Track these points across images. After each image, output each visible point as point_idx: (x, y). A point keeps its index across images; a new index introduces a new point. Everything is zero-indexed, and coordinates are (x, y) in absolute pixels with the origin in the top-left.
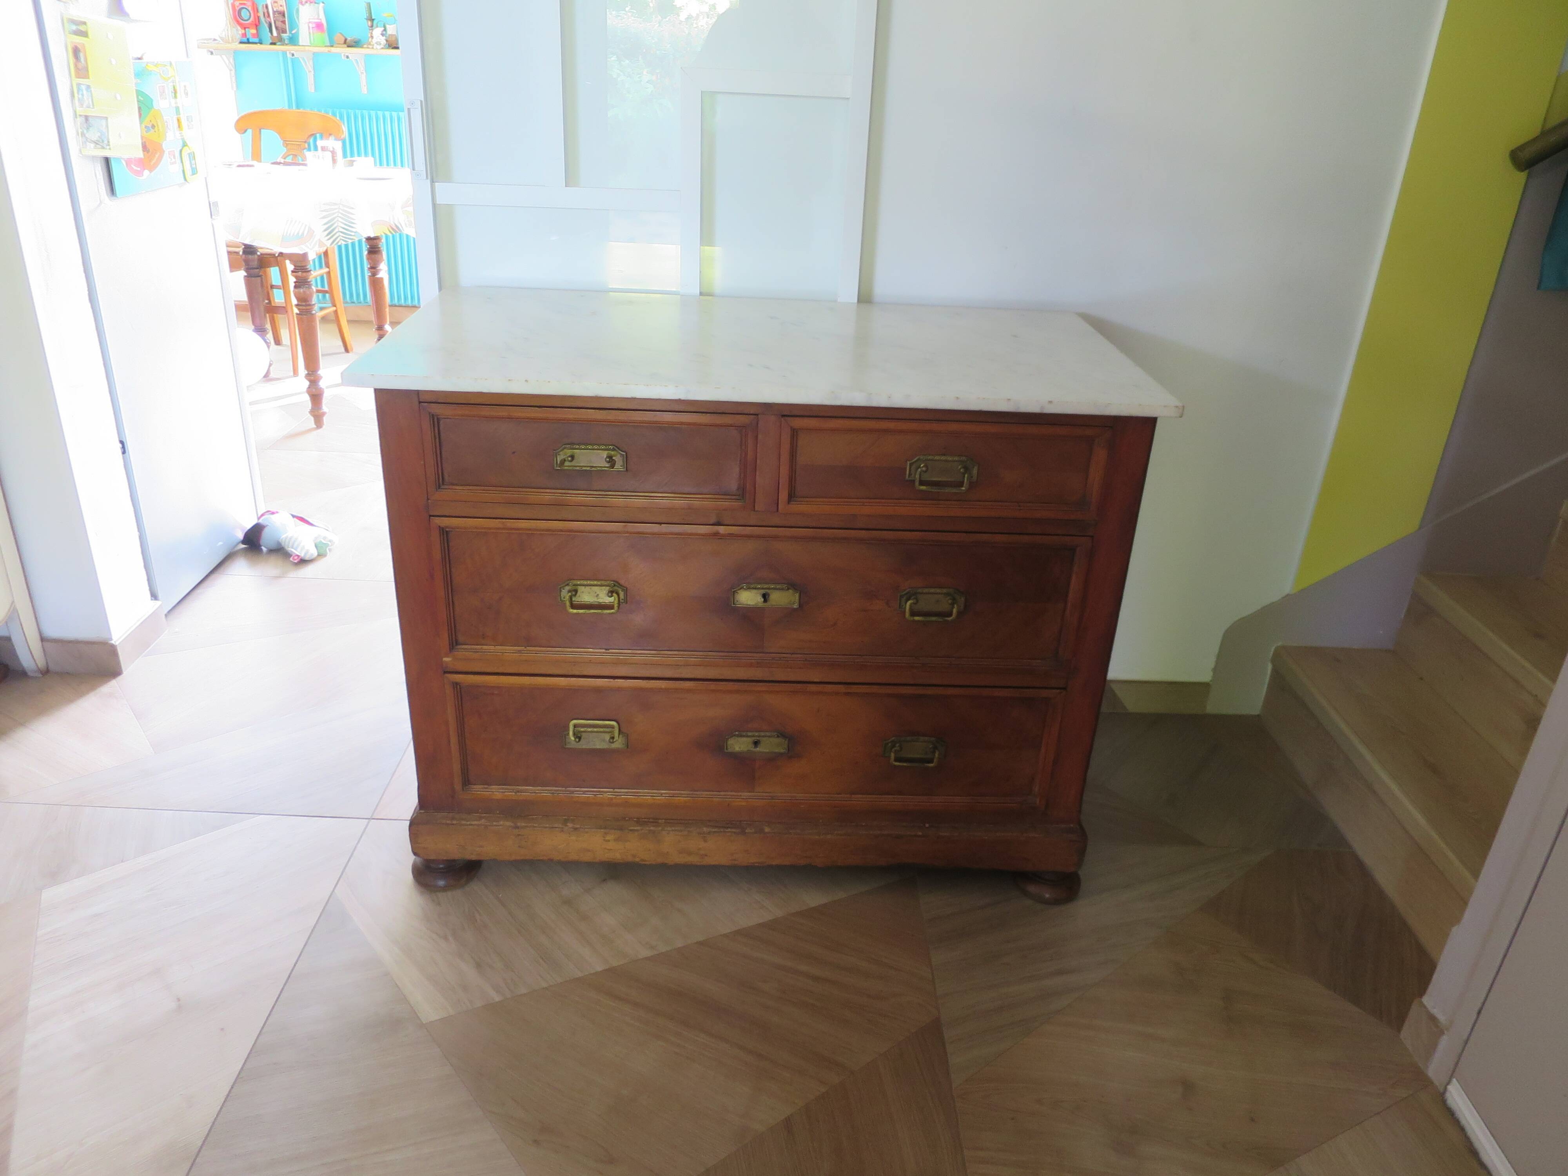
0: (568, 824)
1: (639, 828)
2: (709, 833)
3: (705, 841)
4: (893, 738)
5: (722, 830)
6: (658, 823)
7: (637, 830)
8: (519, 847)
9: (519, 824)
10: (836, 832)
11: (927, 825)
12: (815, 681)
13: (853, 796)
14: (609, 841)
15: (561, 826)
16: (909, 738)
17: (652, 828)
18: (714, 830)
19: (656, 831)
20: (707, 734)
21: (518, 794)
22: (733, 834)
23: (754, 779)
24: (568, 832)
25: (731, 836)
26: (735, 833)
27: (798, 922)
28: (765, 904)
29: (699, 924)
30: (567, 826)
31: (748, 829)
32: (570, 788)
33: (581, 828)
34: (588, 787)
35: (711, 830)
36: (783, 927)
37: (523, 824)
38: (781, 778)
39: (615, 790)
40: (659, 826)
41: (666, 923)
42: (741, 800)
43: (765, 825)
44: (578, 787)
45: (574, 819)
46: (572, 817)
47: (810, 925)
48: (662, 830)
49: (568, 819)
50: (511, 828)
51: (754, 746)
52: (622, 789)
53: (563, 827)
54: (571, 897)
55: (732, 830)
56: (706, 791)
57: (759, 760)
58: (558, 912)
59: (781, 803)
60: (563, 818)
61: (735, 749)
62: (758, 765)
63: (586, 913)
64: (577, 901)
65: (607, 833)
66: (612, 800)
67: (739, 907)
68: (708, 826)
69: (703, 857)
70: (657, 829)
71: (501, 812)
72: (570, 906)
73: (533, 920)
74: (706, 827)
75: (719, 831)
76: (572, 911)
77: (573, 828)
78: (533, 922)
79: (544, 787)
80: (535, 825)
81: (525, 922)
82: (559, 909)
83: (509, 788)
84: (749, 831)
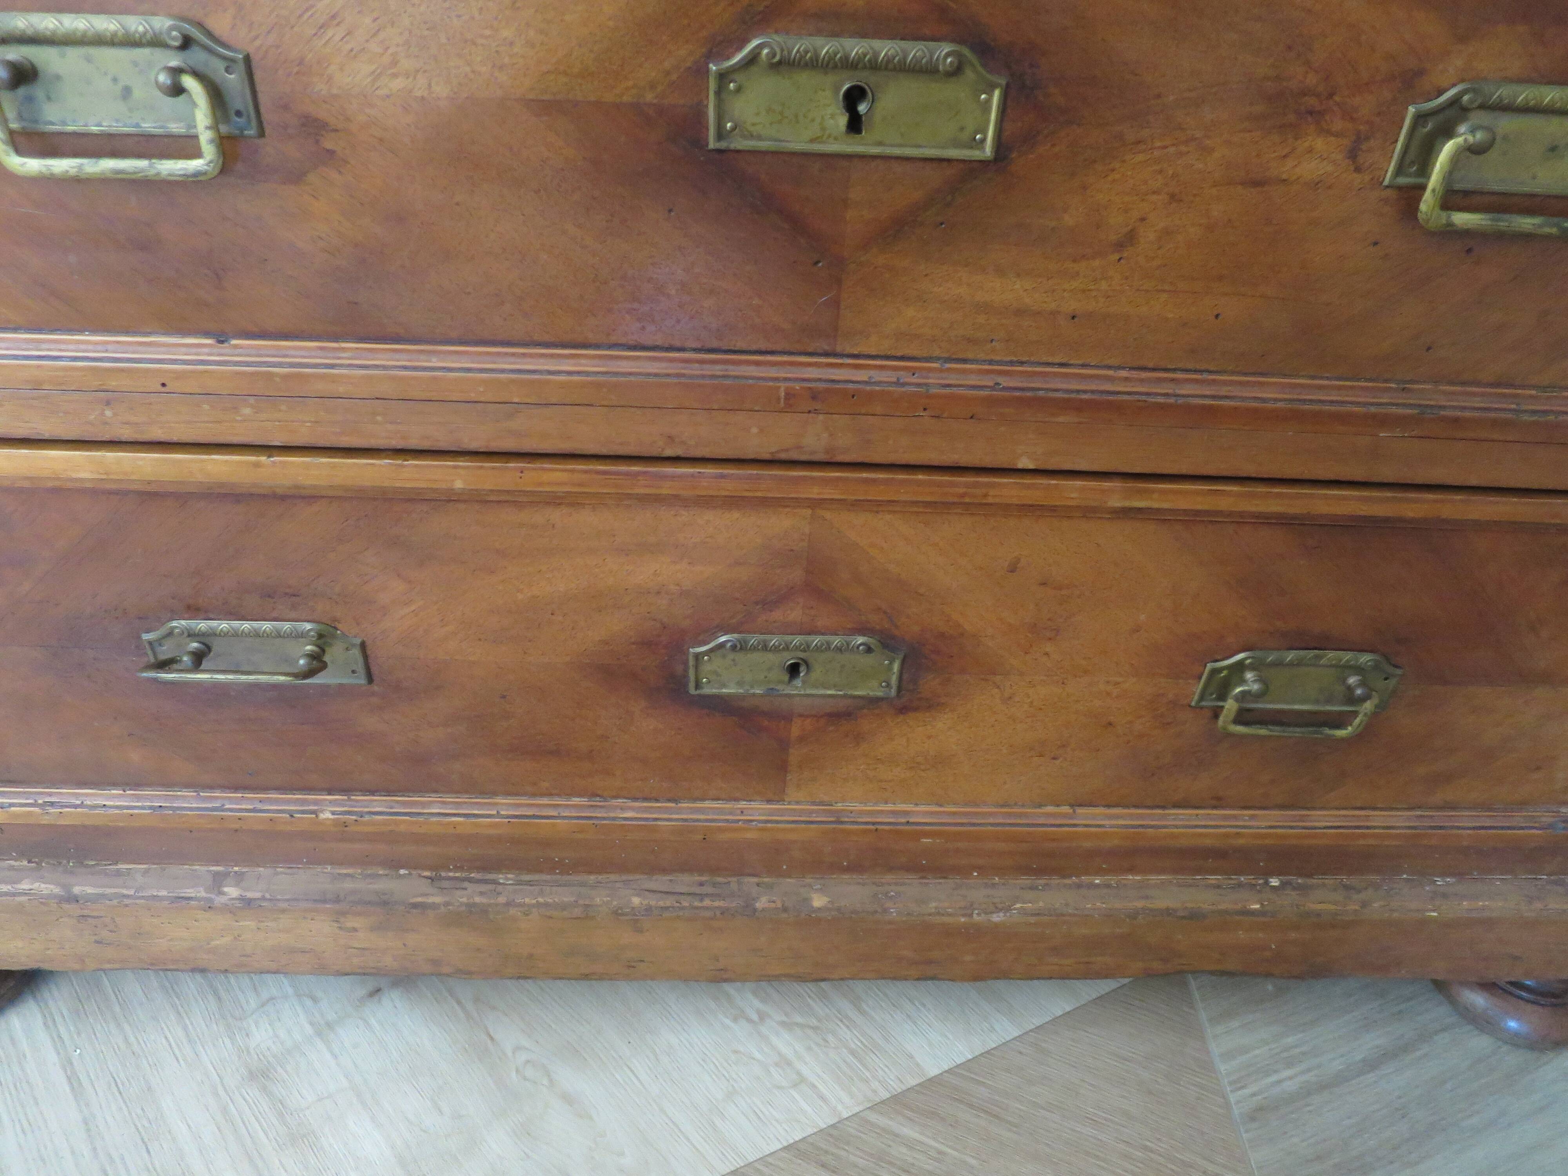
0: (226, 889)
1: (438, 899)
2: (646, 910)
3: (639, 931)
4: (1241, 656)
5: (686, 904)
6: (495, 882)
7: (434, 906)
8: (97, 942)
9: (77, 890)
10: (1018, 906)
11: (1274, 882)
12: (1020, 466)
13: (1080, 811)
14: (355, 930)
15: (203, 894)
16: (1291, 656)
17: (477, 899)
18: (661, 903)
19: (489, 905)
20: (633, 640)
21: (52, 810)
22: (718, 913)
23: (783, 768)
24: (229, 910)
25: (712, 919)
26: (724, 912)
27: (897, 1135)
28: (805, 1071)
29: (622, 1154)
30: (223, 894)
31: (764, 899)
32: (212, 791)
33: (263, 898)
34: (265, 789)
35: (653, 903)
36: (856, 1155)
37: (90, 890)
38: (869, 764)
39: (353, 797)
40: (499, 894)
41: (526, 1150)
42: (746, 826)
43: (814, 888)
44: (236, 788)
45: (243, 873)
46: (236, 869)
47: (931, 1147)
48: (508, 904)
49: (226, 875)
50: (56, 901)
51: (786, 677)
52: (374, 795)
53: (213, 896)
54: (274, 1056)
55: (716, 904)
56: (635, 799)
57: (801, 716)
58: (225, 1110)
59: (865, 832)
60: (210, 871)
61: (724, 686)
62: (795, 731)
63: (305, 1116)
64: (286, 1071)
65: (344, 914)
66: (346, 826)
67: (735, 1085)
68: (646, 893)
69: (633, 964)
70: (492, 901)
71: (22, 855)
72: (264, 1089)
73: (148, 1152)
74: (638, 895)
75: (678, 905)
76: (267, 1110)
77: (242, 899)
78: (146, 1155)
79: (130, 790)
80: (125, 892)
81: (123, 1159)
82: (232, 1102)
83: (20, 792)
84: (767, 905)
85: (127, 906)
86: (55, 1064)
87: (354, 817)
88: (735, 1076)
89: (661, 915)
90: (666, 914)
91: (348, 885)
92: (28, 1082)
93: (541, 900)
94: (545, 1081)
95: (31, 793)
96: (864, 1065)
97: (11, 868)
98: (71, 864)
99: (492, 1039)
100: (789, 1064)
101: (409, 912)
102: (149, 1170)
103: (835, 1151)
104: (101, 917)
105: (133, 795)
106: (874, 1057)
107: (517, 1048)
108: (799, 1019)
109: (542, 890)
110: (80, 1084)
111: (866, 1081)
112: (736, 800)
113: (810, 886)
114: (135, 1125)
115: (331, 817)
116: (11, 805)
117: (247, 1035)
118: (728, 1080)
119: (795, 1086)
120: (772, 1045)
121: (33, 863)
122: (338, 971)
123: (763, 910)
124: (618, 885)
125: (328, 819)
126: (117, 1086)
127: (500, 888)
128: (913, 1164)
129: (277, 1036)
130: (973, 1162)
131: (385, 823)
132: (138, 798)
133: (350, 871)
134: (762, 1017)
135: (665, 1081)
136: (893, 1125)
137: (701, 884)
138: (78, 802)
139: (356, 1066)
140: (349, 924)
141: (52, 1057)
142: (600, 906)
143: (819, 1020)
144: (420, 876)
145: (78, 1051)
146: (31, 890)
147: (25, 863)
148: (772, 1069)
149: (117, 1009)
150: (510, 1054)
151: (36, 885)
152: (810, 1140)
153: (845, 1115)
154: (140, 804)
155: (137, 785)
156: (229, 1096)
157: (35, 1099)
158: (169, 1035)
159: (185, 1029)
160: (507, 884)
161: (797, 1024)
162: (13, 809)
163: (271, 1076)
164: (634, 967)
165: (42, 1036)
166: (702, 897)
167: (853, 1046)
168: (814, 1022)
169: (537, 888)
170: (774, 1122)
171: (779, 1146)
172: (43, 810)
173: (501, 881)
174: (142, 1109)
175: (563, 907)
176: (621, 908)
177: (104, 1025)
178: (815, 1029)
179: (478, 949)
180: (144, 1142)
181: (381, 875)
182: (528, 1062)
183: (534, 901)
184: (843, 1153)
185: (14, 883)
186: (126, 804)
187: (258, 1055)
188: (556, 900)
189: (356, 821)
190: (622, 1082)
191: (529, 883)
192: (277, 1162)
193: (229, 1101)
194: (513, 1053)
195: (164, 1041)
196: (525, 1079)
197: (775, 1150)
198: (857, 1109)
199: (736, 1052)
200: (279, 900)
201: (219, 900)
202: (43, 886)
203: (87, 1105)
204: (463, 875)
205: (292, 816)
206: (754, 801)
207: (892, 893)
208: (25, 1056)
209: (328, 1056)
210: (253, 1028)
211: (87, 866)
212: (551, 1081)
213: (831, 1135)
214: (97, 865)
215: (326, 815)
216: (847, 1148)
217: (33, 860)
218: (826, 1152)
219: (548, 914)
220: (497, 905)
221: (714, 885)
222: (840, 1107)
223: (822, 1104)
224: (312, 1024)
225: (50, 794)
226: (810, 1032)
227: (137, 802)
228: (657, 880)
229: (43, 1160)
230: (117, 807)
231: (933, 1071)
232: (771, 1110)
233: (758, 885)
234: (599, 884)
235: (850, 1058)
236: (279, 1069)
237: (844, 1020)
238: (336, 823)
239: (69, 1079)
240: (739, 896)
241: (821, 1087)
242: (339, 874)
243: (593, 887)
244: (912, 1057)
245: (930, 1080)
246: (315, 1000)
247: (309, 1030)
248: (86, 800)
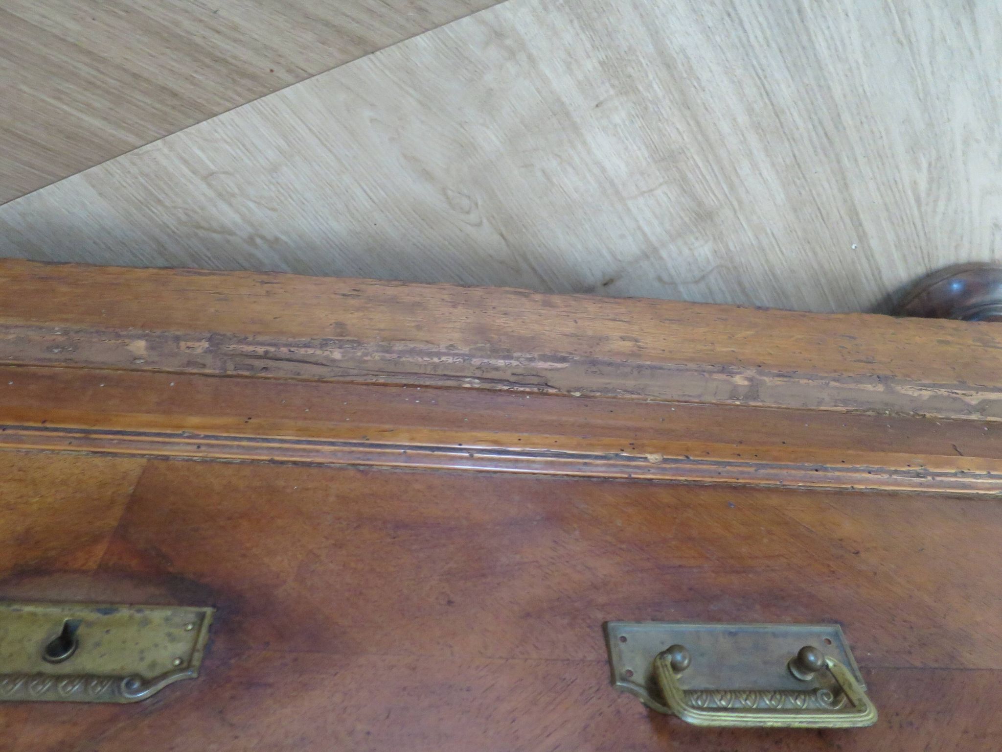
0: (746, 383)
1: (541, 365)
2: (326, 345)
3: (340, 325)
5: (284, 350)
6: (483, 380)
7: (544, 358)
9: (880, 388)
14: (623, 339)
15: (766, 379)
17: (501, 363)
18: (310, 351)
19: (489, 357)
20: (269, 691)
21: (918, 469)
22: (250, 339)
23: (135, 502)
24: (744, 364)
25: (259, 333)
26: (243, 341)
27: (105, 119)
28: (203, 187)
29: (372, 120)
30: (747, 379)
31: (199, 351)
32: (768, 486)
33: (711, 373)
34: (715, 486)
35: (319, 352)
36: (145, 103)
37: (869, 387)
38: (26, 503)
39: (626, 476)
40: (478, 368)
41: (462, 130)
42: (197, 432)
43: (143, 361)
44: (744, 488)
45: (731, 398)
46: (738, 403)
47: (67, 104)
48: (471, 356)
49: (746, 397)
50: (896, 378)
51: (81, 631)
52: (604, 477)
53: (758, 377)
54: (692, 232)
55: (251, 348)
56: (320, 465)
57: (84, 572)
58: (732, 187)
59: (63, 420)
60: (762, 401)
61: (167, 619)
62: (100, 550)
63: (663, 177)
64: (681, 218)
65: (633, 354)
66: (632, 444)
67: (270, 178)
68: (324, 362)
69: (355, 293)
70: (486, 360)
71: (932, 422)
72: (700, 204)
73: (794, 156)
74: (334, 361)
75: (292, 349)
76: (697, 185)
77: (731, 374)
78: (797, 153)
79: (847, 489)
80: (837, 384)
81: (815, 151)
82: (726, 195)
83: (949, 488)
84: (197, 344)
85: (835, 371)
86: (872, 237)
87: (625, 454)
88: (272, 187)
89: (312, 339)
90: (305, 339)
91: (630, 383)
92: (893, 223)
93: (436, 360)
94: (450, 193)
95: (939, 487)
96: (146, 188)
97: (939, 410)
98: (887, 412)
99: (502, 235)
100: (220, 195)
101: (571, 353)
102: (794, 140)
103: (164, 108)
104: (855, 361)
105: (844, 483)
106: (139, 197)
107: (479, 225)
108: (216, 236)
109: (435, 371)
110: (851, 219)
111: (142, 174)
112: (204, 462)
113: (147, 363)
114: (806, 180)
115: (648, 456)
116: (955, 475)
117: (716, 252)
118: (278, 183)
119: (212, 174)
120: (240, 214)
121: (922, 415)
122: (639, 301)
123: (199, 340)
124: (355, 372)
125: (651, 453)
126: (822, 216)
127: (478, 374)
128: (85, 89)
129: (690, 249)
130: (25, 88)
131: (592, 446)
132: (838, 480)
133: (628, 396)
134: (251, 240)
135: (338, 187)
136: (110, 130)
137: (265, 368)
138: (894, 477)
139: (621, 218)
140: (629, 344)
141: (874, 243)
142: (373, 351)
143: (196, 235)
144: (559, 389)
145: (853, 247)
146: (921, 390)
147: (928, 415)
148: (236, 191)
149: (823, 281)
150: (485, 221)
151: (916, 394)
152: (191, 121)
153: (159, 142)
154: (837, 474)
155: (840, 493)
156: (729, 200)
157: (887, 210)
158: (780, 255)
159: (767, 261)
160: (471, 377)
161: (215, 231)
162: (953, 471)
163: (693, 214)
164: (355, 290)
165: (882, 261)
166: (266, 356)
167: (160, 208)
168: (201, 233)
169: (439, 372)
170: (228, 140)
171: (221, 117)
172: (925, 470)
173: (477, 381)
174: (800, 193)
175: (412, 352)
176: (353, 348)
177: (833, 269)
178: (199, 227)
179: (506, 314)
180: (798, 164)
181: (598, 391)
182: (468, 213)
183: (443, 359)
184: (158, 106)
185: (935, 396)
186: (849, 474)
187: (706, 234)
188: (420, 359)
189: (622, 450)
190: (378, 188)
191: (448, 377)
192: (685, 138)
193: (728, 195)
194: (481, 221)
195: (784, 250)
196: (469, 197)
197: (224, 114)
198: (149, 147)
199: (273, 210)
200: (696, 371)
201: (751, 372)
202: (910, 393)
203: (845, 201)
204: (515, 388)
205: (687, 457)
206: (184, 460)
207: (56, 351)
208: (896, 246)
209: (646, 229)
210: (710, 257)
211: (873, 410)
212: (445, 195)
213: (172, 124)
214: (864, 411)
215: (653, 458)
216: (155, 111)
217: (920, 417)
218: (173, 108)
219: (430, 346)
220: (482, 357)
221: (251, 368)
222: (166, 150)
223: (184, 155)
224: (661, 258)
225: (921, 485)
226: (203, 224)
227: (838, 476)
228: (314, 375)
229: (880, 156)
230: (857, 471)
231: (76, 178)
232: (233, 153)
233: (204, 366)
234: (377, 373)
235: (161, 197)
236: (687, 219)
237: (172, 233)
238: (642, 448)
239: (861, 225)
240: (225, 354)
241: (185, 170)
242: (639, 394)
243: (382, 371)
244: (100, 194)
245: (80, 171)
246: (660, 279)
247: (664, 253)
248: (888, 478)
